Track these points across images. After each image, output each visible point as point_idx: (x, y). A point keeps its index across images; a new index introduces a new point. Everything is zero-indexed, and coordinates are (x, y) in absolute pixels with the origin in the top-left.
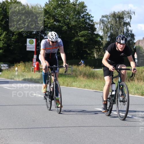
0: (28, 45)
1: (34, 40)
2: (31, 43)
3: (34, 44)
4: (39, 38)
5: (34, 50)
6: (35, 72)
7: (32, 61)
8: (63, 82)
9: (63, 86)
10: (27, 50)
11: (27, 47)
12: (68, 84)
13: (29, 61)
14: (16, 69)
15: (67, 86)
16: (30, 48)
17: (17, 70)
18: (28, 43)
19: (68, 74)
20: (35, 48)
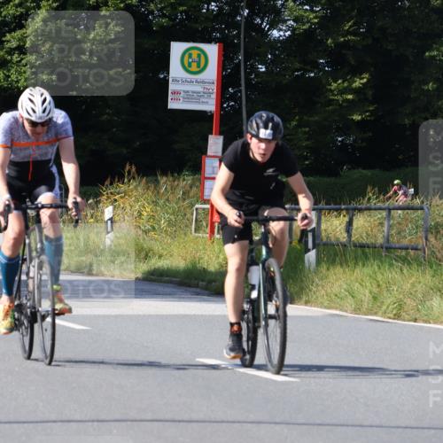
0: (175, 80)
1: (212, 51)
2: (195, 65)
3: (211, 73)
4: (238, 36)
5: (209, 105)
6: (212, 232)
7: (197, 168)
8: (371, 293)
9: (376, 314)
10: (172, 105)
11: (172, 87)
12: (400, 306)
13: (180, 172)
14: (108, 212)
15: (397, 316)
16: (189, 96)
17: (111, 219)
18: (176, 69)
19: (407, 249)
20: (214, 96)
